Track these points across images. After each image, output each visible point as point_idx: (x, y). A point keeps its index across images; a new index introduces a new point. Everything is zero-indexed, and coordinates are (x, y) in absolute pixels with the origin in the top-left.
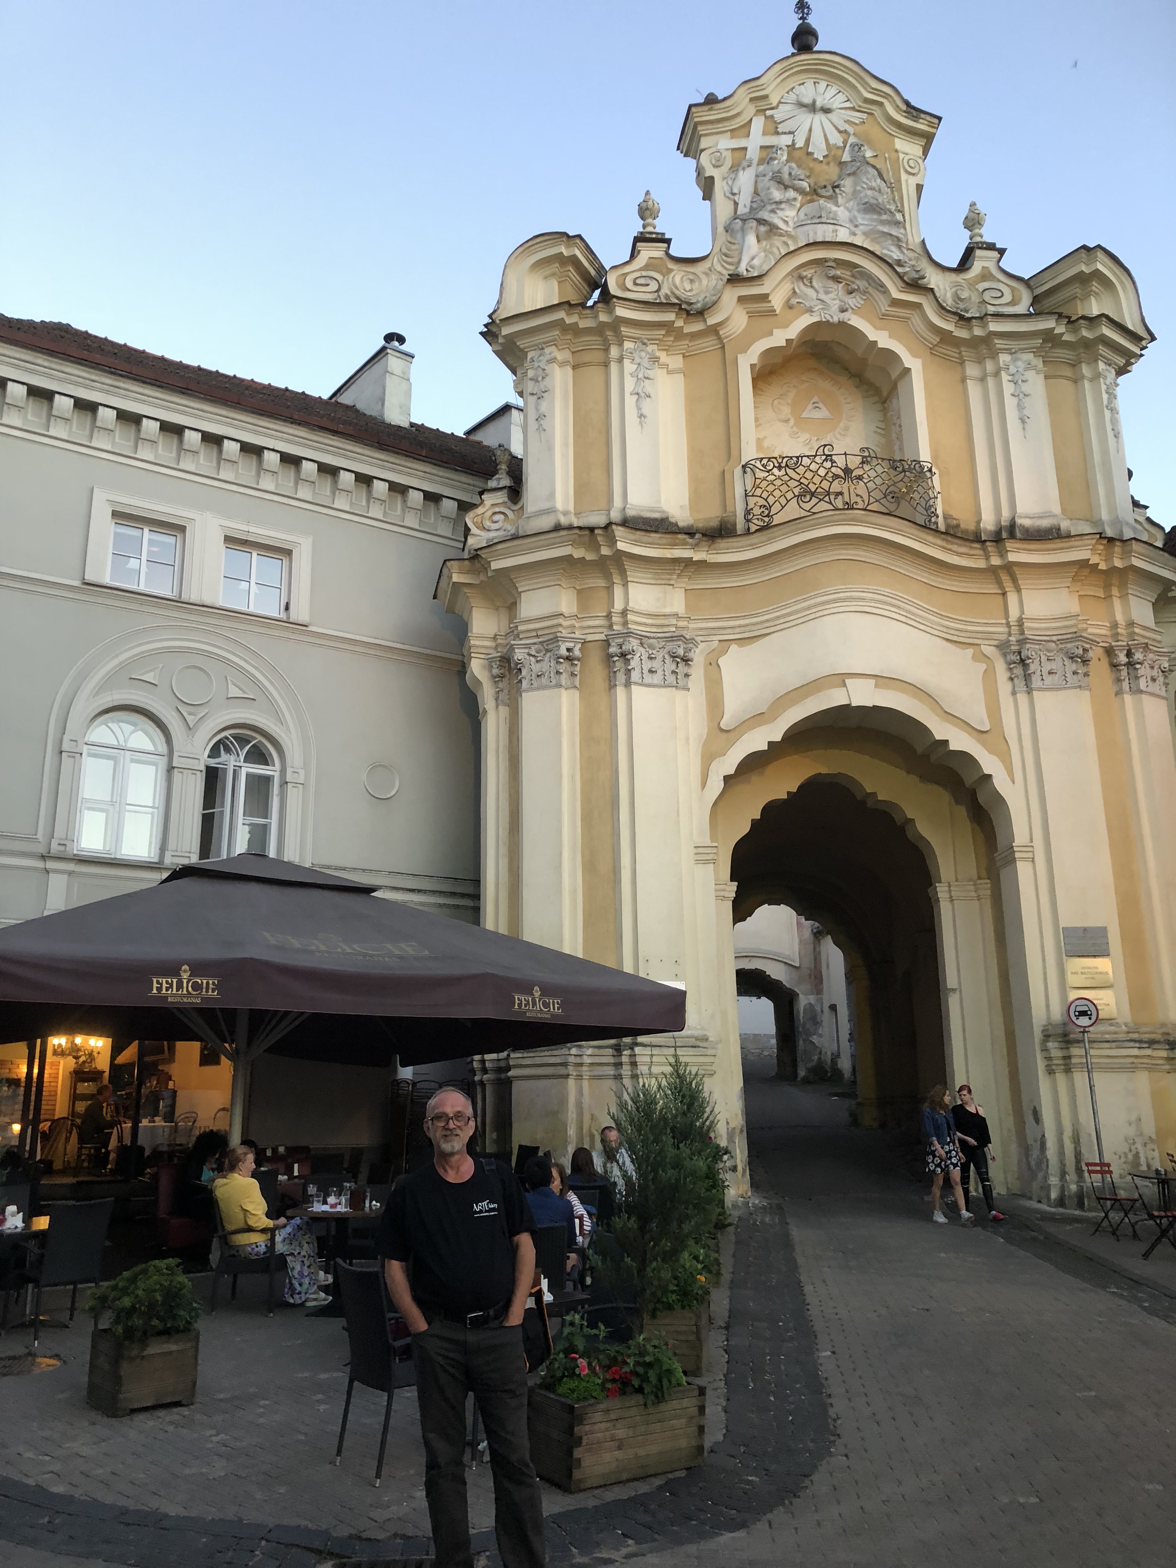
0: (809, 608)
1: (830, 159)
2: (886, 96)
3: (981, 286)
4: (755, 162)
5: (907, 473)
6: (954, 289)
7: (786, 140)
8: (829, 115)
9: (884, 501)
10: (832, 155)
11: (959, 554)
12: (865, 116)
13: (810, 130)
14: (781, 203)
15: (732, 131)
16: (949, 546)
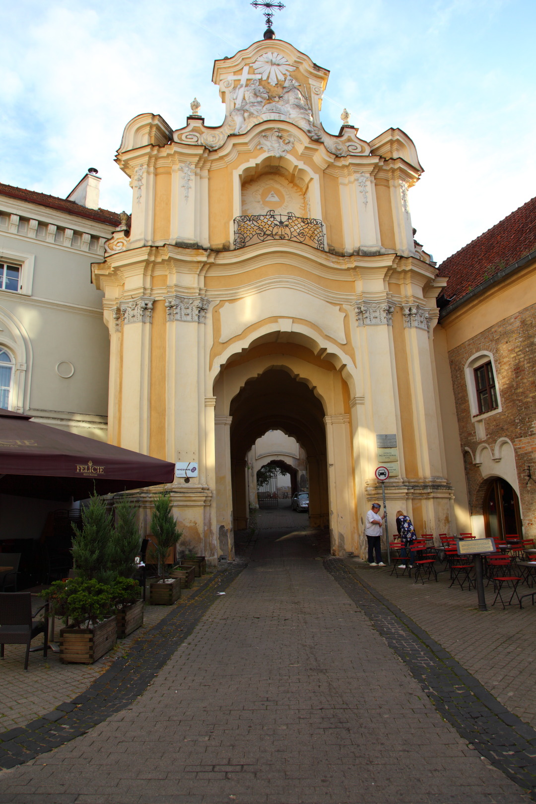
0: (262, 285)
1: (278, 85)
2: (304, 60)
3: (348, 144)
4: (244, 85)
5: (310, 225)
6: (335, 145)
7: (259, 77)
8: (279, 67)
9: (298, 237)
10: (279, 84)
11: (333, 262)
12: (295, 68)
13: (270, 73)
14: (255, 103)
15: (234, 72)
16: (328, 258)
